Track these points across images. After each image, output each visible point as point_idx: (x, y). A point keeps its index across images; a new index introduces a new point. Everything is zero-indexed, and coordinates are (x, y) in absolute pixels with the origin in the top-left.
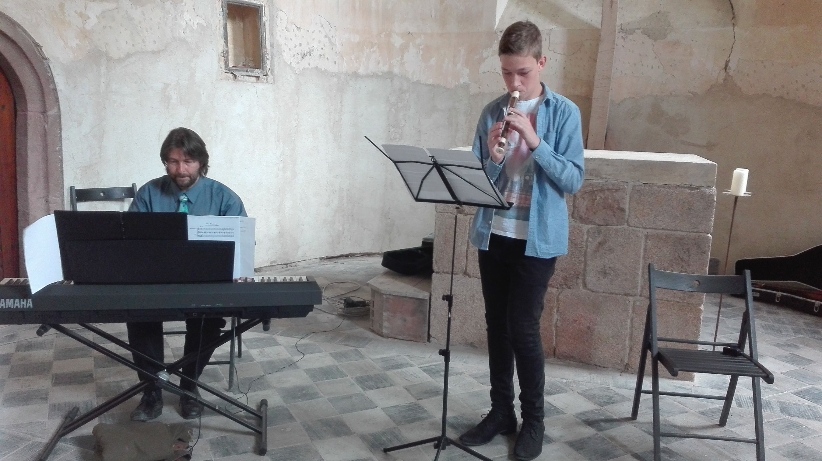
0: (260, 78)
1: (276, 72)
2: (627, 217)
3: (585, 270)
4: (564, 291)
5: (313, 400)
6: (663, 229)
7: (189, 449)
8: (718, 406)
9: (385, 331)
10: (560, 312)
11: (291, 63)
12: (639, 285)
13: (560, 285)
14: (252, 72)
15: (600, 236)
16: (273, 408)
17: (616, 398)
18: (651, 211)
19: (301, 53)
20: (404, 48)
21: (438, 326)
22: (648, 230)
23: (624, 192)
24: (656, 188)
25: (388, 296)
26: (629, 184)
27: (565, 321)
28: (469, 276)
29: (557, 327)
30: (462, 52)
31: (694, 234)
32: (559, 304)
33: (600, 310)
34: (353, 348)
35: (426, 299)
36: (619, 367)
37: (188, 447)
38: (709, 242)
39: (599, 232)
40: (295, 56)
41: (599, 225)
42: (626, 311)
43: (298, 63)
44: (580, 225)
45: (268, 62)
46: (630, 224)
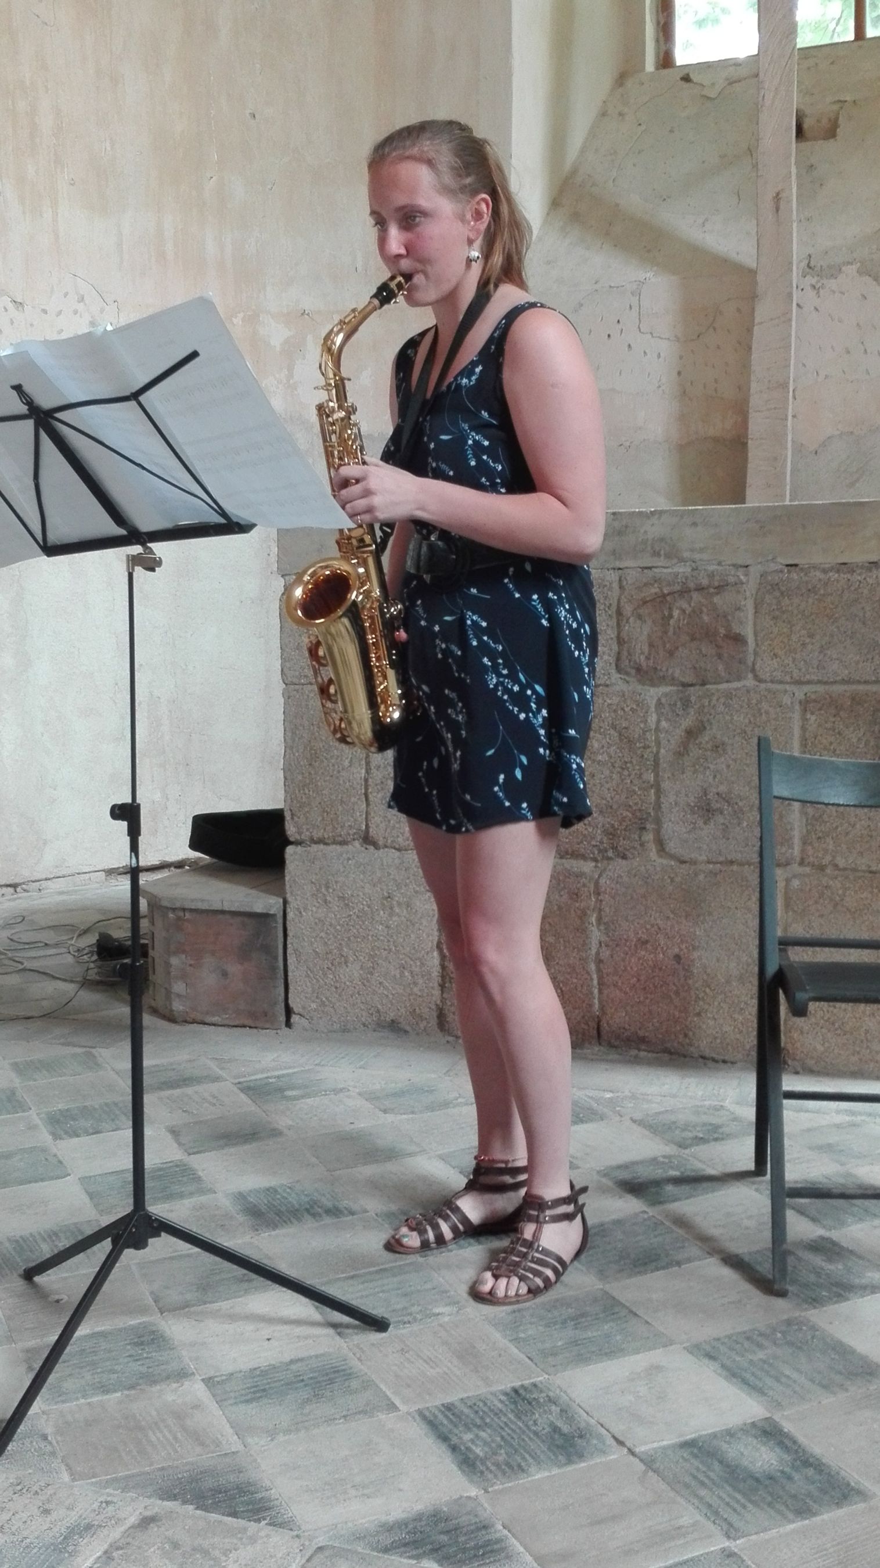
2: (750, 659)
3: (658, 806)
4: (610, 867)
6: (844, 682)
9: (178, 1006)
10: (605, 924)
13: (600, 851)
15: (688, 714)
18: (811, 636)
20: (292, 350)
21: (308, 984)
22: (806, 688)
23: (738, 592)
24: (819, 574)
25: (181, 914)
26: (751, 569)
27: (617, 945)
28: (375, 845)
29: (599, 961)
32: (601, 901)
33: (702, 908)
35: (272, 912)
39: (686, 703)
41: (685, 685)
44: (639, 688)
46: (761, 674)
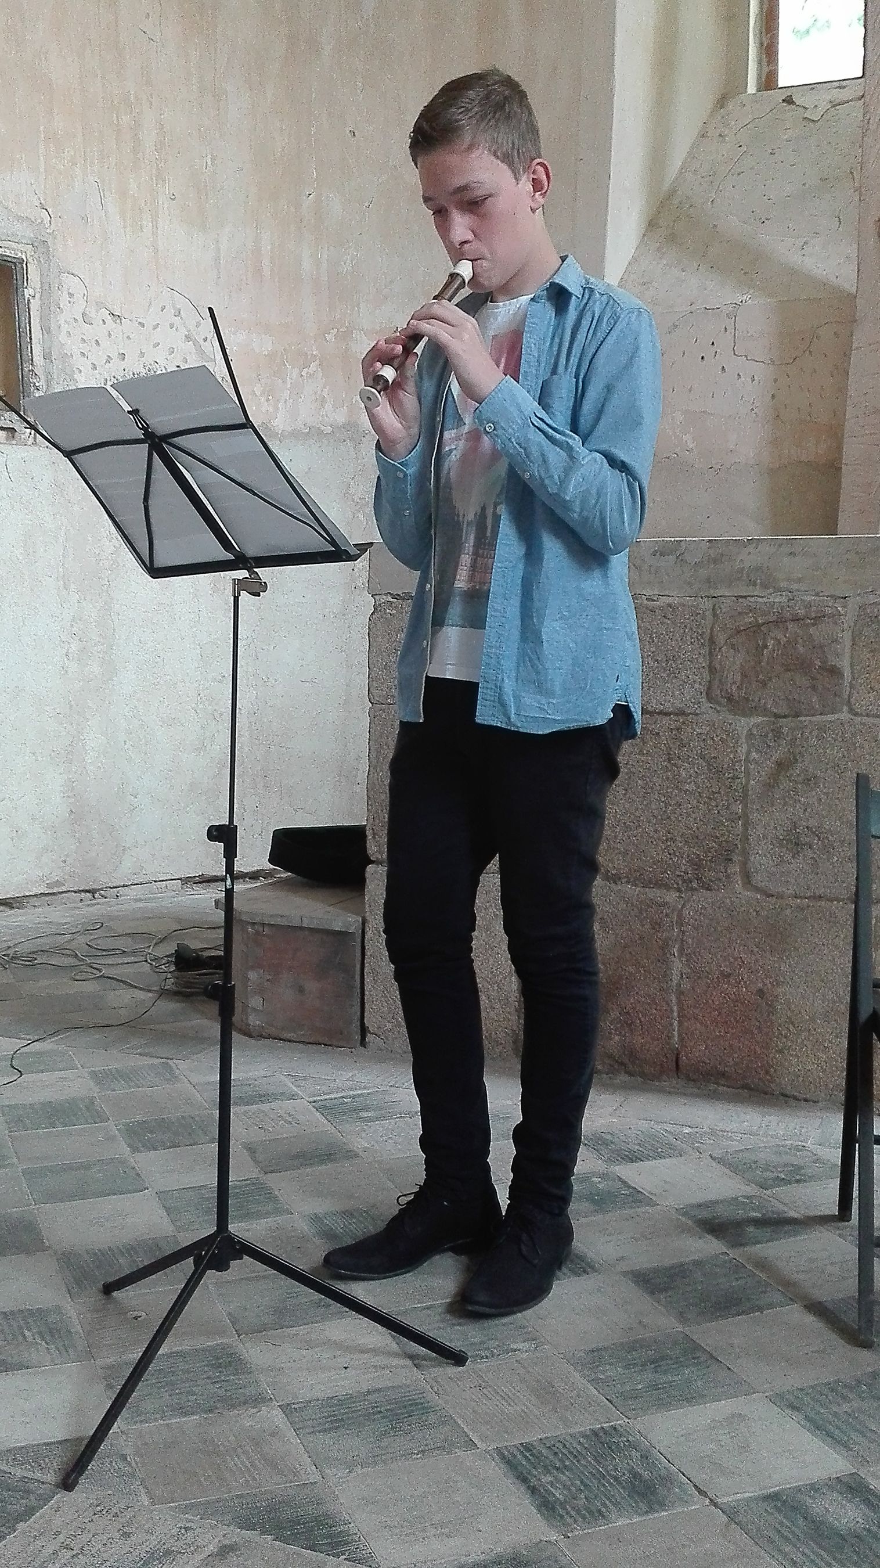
0: (17, 435)
2: (846, 691)
3: (746, 838)
4: (694, 898)
10: (686, 955)
13: (684, 881)
15: (779, 745)
21: (387, 1004)
25: (259, 927)
26: (850, 602)
27: (699, 978)
29: (680, 993)
32: (683, 932)
33: (787, 943)
34: (157, 1061)
35: (352, 931)
39: (778, 734)
41: (776, 716)
44: (730, 717)
46: (856, 707)
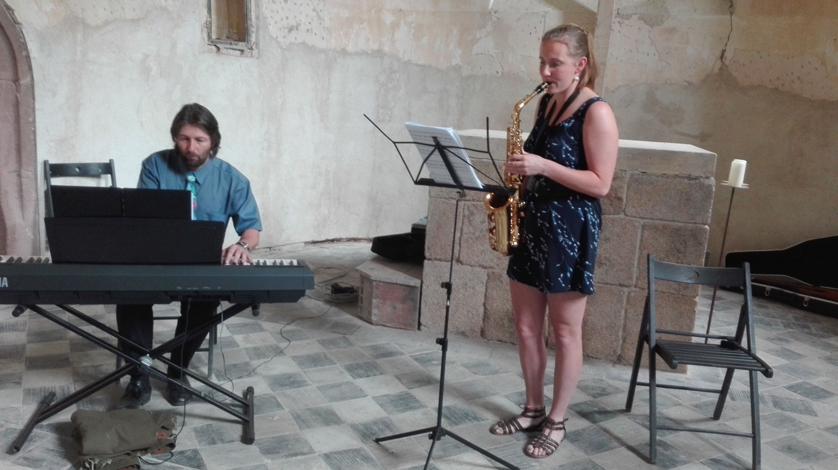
0: (244, 52)
1: (261, 46)
2: (623, 207)
5: (301, 388)
6: (660, 219)
7: (173, 437)
8: (711, 399)
9: (374, 318)
11: (277, 37)
12: (635, 276)
14: (236, 45)
16: (260, 396)
17: (610, 390)
18: (649, 201)
19: (288, 27)
20: (395, 26)
21: (429, 314)
22: (645, 220)
23: (622, 180)
24: (654, 177)
25: (379, 283)
26: (627, 172)
28: (462, 263)
30: (455, 31)
31: (691, 225)
34: (341, 336)
35: (417, 286)
36: (612, 358)
37: (171, 435)
38: (706, 234)
40: (282, 30)
42: (620, 301)
43: (285, 37)
45: (253, 35)
46: (627, 214)
